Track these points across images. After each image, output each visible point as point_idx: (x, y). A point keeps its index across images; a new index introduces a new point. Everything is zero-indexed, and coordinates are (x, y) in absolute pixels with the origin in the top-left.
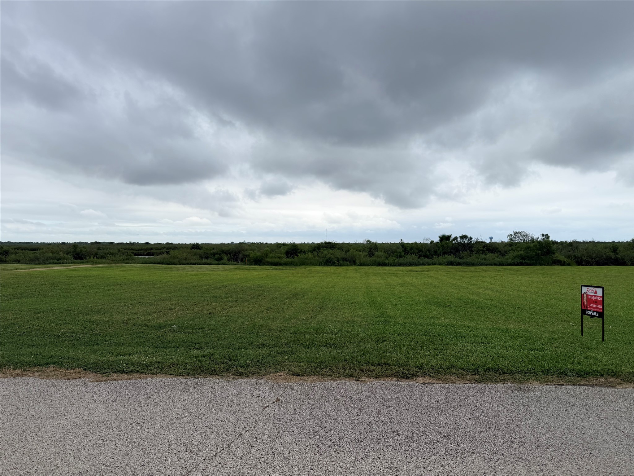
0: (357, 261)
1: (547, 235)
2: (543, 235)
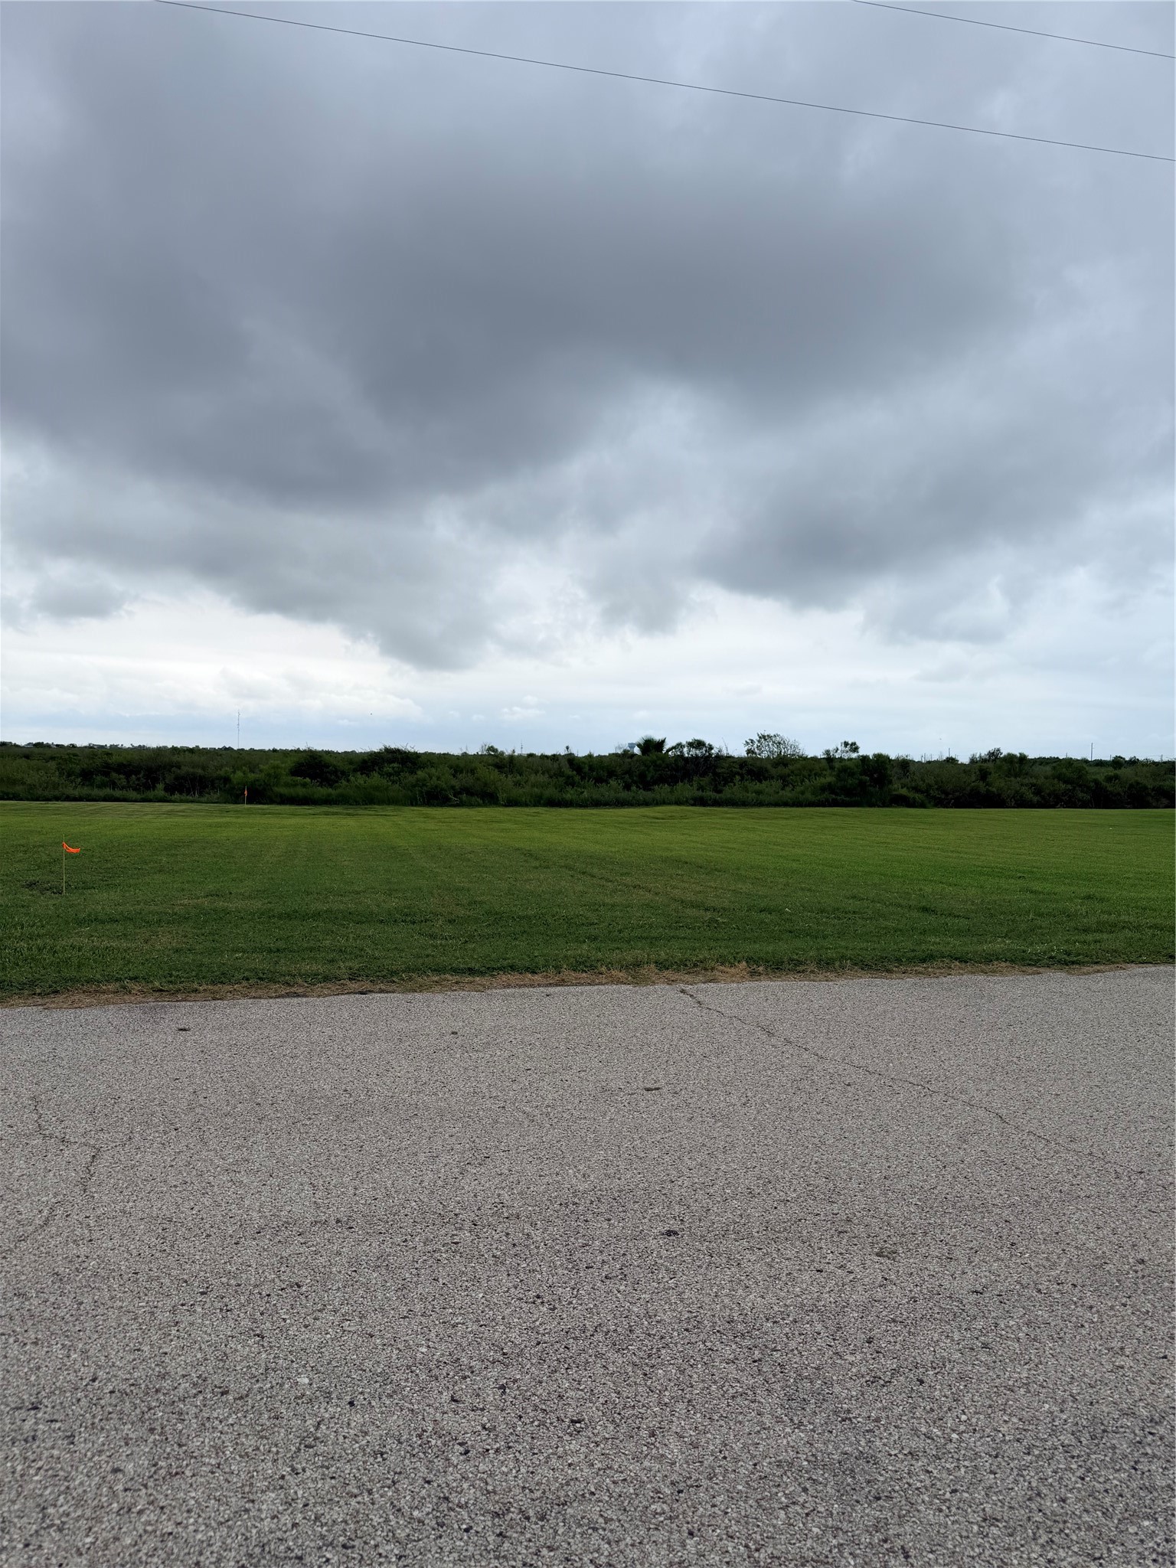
0: (502, 796)
1: (855, 744)
2: (846, 744)
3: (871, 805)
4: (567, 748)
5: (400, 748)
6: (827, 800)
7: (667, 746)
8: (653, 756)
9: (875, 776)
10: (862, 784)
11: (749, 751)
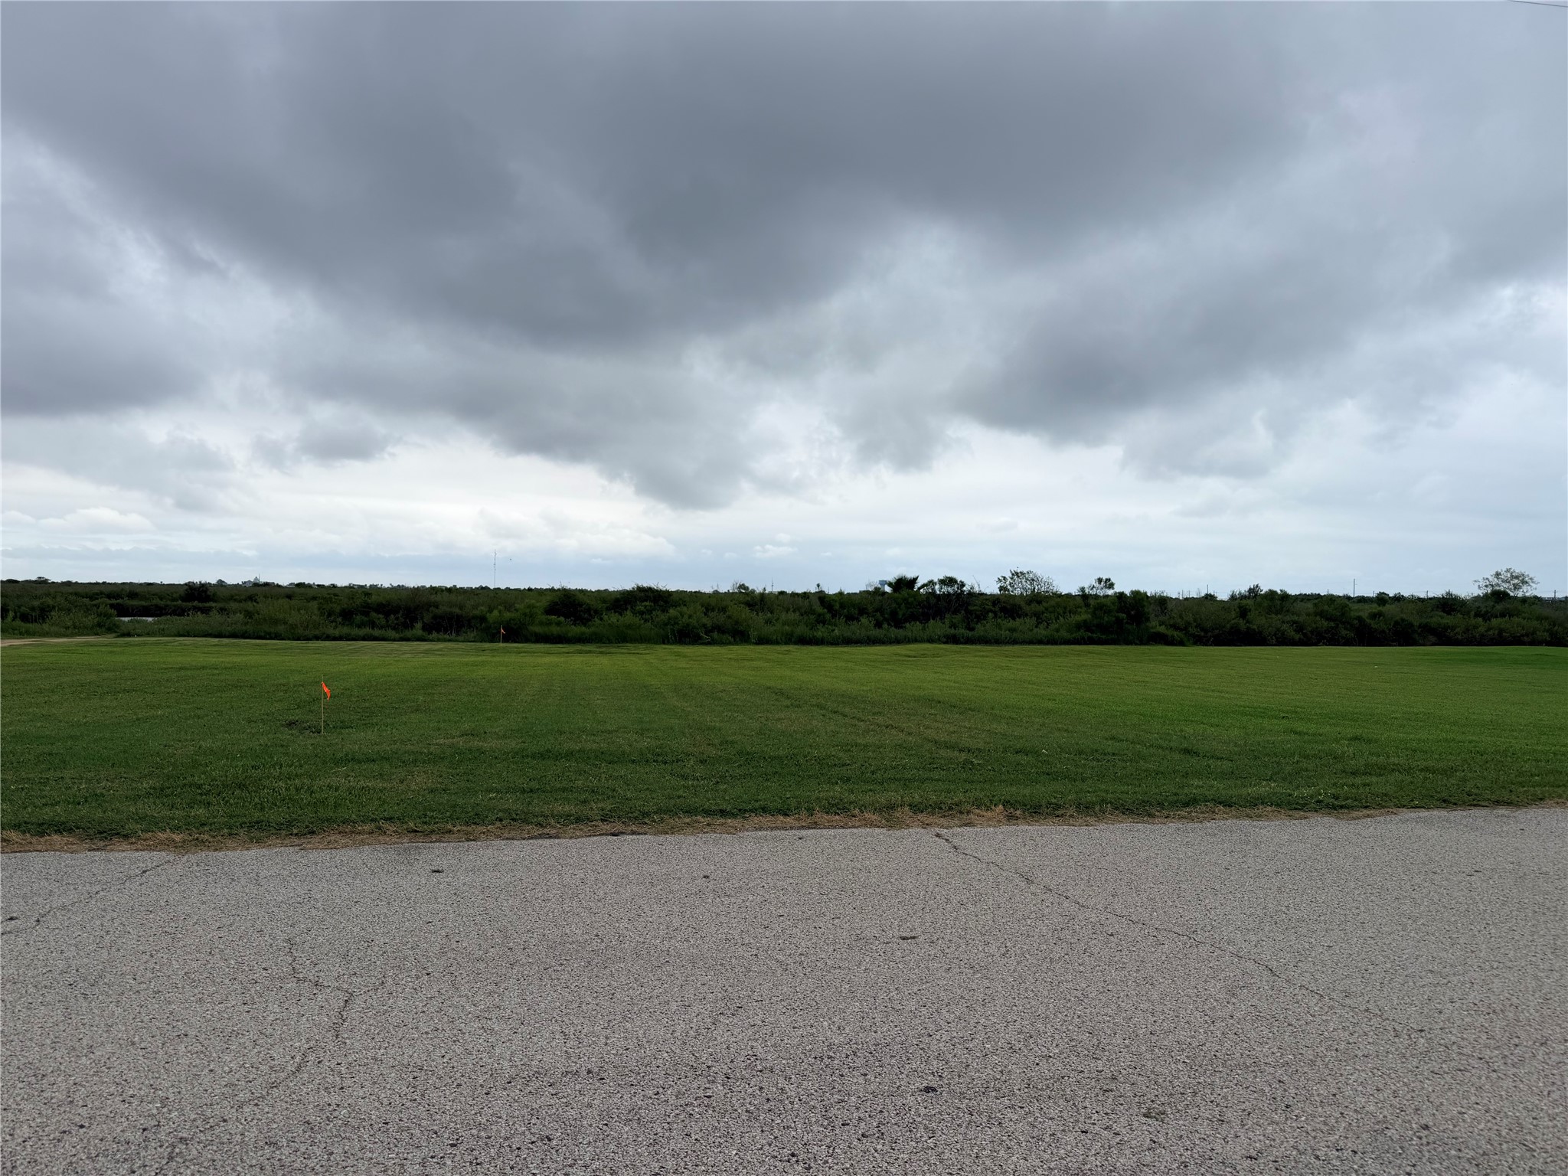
0: (753, 634)
1: (1109, 580)
2: (1100, 580)
3: (1128, 643)
4: (818, 586)
5: (653, 586)
6: (1083, 638)
7: (919, 584)
8: (905, 592)
9: (1133, 613)
10: (1119, 621)
11: (1001, 588)
